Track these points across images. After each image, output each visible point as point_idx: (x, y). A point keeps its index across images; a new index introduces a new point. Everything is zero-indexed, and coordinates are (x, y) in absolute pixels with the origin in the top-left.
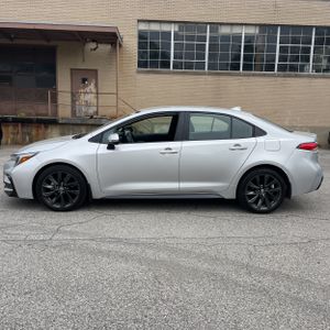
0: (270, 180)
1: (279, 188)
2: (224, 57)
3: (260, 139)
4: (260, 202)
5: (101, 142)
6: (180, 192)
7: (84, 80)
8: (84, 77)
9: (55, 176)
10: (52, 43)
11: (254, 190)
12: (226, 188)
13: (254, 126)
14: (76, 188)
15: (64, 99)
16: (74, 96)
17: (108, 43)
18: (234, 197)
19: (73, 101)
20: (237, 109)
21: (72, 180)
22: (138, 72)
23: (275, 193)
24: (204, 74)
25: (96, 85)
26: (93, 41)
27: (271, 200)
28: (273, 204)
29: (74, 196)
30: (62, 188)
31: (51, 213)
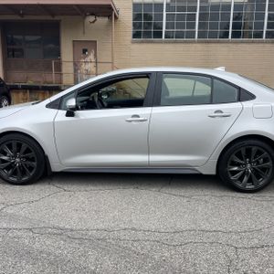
0: (259, 153)
1: (269, 163)
2: (214, 26)
3: (247, 104)
4: (245, 179)
5: (59, 108)
6: (149, 166)
7: (85, 51)
8: (85, 48)
9: (10, 147)
10: (57, 18)
11: (238, 165)
12: (205, 162)
13: (239, 88)
14: (33, 160)
15: (67, 68)
16: (76, 65)
17: (105, 16)
18: (214, 172)
19: (76, 70)
20: (221, 69)
21: (28, 151)
22: (133, 42)
23: (264, 169)
24: (194, 42)
25: (95, 55)
26: (92, 14)
27: (258, 177)
28: (262, 182)
29: (31, 169)
30: (18, 160)
31: (7, 186)
